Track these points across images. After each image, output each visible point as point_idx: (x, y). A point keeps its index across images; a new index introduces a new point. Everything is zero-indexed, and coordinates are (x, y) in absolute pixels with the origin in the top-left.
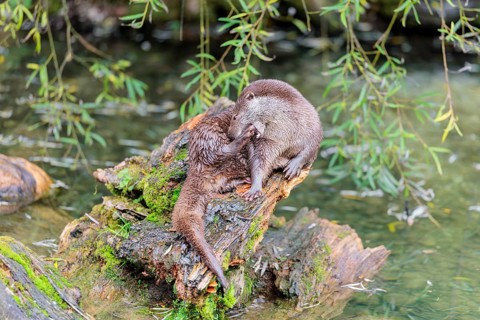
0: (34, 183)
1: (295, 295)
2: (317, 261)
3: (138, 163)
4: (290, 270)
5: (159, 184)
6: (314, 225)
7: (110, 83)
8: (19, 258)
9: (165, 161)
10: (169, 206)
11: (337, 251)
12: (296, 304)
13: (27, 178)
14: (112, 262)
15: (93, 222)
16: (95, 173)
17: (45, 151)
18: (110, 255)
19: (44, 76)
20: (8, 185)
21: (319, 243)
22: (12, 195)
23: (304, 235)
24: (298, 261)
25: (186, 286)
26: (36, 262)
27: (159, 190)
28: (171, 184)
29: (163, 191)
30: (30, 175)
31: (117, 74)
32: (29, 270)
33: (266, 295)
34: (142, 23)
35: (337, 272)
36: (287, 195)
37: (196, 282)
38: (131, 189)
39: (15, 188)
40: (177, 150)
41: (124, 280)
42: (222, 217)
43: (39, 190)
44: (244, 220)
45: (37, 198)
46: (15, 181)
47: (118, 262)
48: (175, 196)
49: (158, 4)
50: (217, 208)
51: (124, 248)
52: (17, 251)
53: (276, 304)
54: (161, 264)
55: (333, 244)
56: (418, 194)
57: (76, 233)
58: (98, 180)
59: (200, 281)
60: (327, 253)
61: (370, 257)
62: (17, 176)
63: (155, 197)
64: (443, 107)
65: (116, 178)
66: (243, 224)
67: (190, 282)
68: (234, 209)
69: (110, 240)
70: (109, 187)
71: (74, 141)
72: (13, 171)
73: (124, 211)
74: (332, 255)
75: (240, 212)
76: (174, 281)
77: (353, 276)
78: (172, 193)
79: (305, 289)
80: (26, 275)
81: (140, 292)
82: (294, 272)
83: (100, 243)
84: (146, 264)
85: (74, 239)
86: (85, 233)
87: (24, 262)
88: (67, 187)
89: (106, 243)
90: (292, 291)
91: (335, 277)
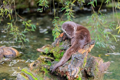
0: (15, 53)
1: (93, 76)
2: (96, 67)
3: (48, 46)
4: (90, 70)
5: (57, 51)
6: (92, 58)
7: (27, 26)
8: (30, 74)
9: (57, 45)
10: (61, 57)
11: (99, 64)
12: (94, 78)
13: (13, 52)
14: (46, 72)
15: (38, 62)
16: (37, 50)
17: (13, 44)
18: (46, 70)
19: (12, 26)
20: (9, 54)
21: (95, 62)
22: (11, 57)
23: (90, 60)
24: (92, 67)
25: (71, 77)
26: (34, 74)
27: (58, 53)
28: (61, 51)
29: (59, 53)
30: (14, 51)
31: (28, 23)
32: (33, 76)
33: (85, 77)
34: (42, 11)
35: (100, 69)
36: (90, 51)
37: (74, 76)
38: (48, 53)
39: (11, 55)
40: (60, 42)
41: (51, 76)
42: (76, 58)
43: (17, 55)
44: (82, 59)
45: (16, 56)
46: (11, 53)
47: (48, 72)
48: (62, 54)
49: (46, 6)
50: (75, 56)
51: (51, 68)
52: (29, 72)
53: (89, 79)
54: (63, 71)
55: (98, 62)
56: (111, 47)
57: (34, 65)
58: (38, 51)
59: (75, 75)
60: (97, 65)
61: (107, 64)
62: (11, 51)
63: (57, 55)
64: (118, 25)
65: (43, 50)
66: (82, 60)
67: (72, 76)
68: (79, 56)
69: (46, 66)
70: (41, 53)
71: (21, 41)
72: (10, 50)
73: (48, 59)
74: (99, 65)
75: (81, 57)
76: (66, 76)
77: (104, 70)
78: (61, 53)
79: (95, 74)
80: (32, 78)
81: (55, 79)
82: (92, 70)
83: (43, 67)
84: (58, 72)
85: (34, 67)
86: (37, 65)
87: (31, 74)
88: (23, 53)
89: (44, 67)
90: (92, 75)
91: (100, 70)
